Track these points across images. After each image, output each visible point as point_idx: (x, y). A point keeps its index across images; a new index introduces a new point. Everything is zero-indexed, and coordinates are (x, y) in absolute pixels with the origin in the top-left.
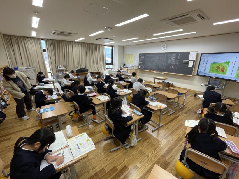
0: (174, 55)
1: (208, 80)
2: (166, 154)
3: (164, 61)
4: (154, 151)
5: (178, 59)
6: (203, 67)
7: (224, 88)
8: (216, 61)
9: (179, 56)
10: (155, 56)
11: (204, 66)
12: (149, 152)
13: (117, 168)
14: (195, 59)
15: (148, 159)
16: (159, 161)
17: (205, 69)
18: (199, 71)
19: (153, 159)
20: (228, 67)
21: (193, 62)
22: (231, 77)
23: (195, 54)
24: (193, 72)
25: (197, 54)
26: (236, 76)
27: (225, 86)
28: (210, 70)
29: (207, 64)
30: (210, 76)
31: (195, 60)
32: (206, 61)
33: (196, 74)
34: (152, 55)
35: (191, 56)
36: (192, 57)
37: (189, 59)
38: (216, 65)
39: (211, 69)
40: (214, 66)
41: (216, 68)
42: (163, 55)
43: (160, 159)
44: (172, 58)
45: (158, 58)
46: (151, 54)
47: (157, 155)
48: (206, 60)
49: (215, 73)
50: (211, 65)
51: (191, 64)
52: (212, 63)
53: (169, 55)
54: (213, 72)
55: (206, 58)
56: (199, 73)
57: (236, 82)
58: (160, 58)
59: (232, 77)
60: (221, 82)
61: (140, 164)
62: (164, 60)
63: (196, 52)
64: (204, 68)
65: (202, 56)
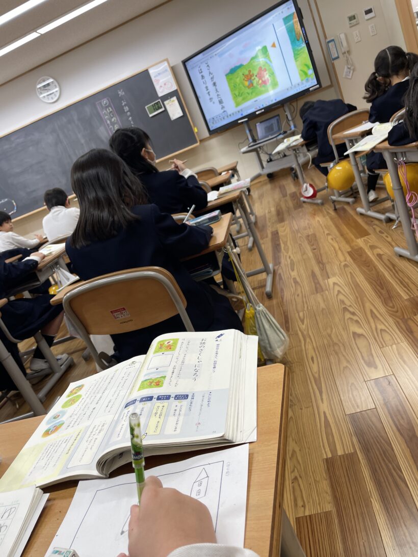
0: (105, 101)
1: (248, 131)
2: (384, 292)
3: (83, 141)
4: (348, 315)
5: (126, 109)
6: (211, 99)
7: (295, 126)
8: (234, 63)
9: (121, 99)
10: (36, 136)
11: (213, 94)
12: (346, 328)
13: (340, 452)
14: (174, 87)
15: (372, 341)
16: (399, 314)
17: (221, 102)
18: (208, 118)
19: (380, 327)
20: (271, 62)
21: (175, 98)
22: (293, 84)
23: (166, 70)
24: (196, 130)
25: (173, 70)
26: (301, 75)
27: (293, 119)
28: (235, 97)
29: (214, 84)
30: (245, 114)
31: (176, 90)
32: (208, 78)
33: (207, 134)
34: (21, 140)
35: (158, 81)
36: (164, 83)
37: (160, 94)
38: (240, 73)
39: (237, 94)
40: (238, 80)
41: (247, 83)
42: (64, 120)
43: (395, 310)
44: (105, 113)
45: (50, 139)
46: (12, 139)
47: (371, 311)
48: (206, 73)
49: (251, 99)
50: (229, 80)
51: (174, 110)
52: (226, 75)
53: (88, 109)
54: (245, 99)
55: (204, 67)
56: (213, 127)
57: (312, 91)
58: (61, 136)
59: (295, 86)
60: (278, 115)
61: (376, 368)
62: (80, 136)
63: (166, 64)
64: (216, 100)
65: (188, 68)
